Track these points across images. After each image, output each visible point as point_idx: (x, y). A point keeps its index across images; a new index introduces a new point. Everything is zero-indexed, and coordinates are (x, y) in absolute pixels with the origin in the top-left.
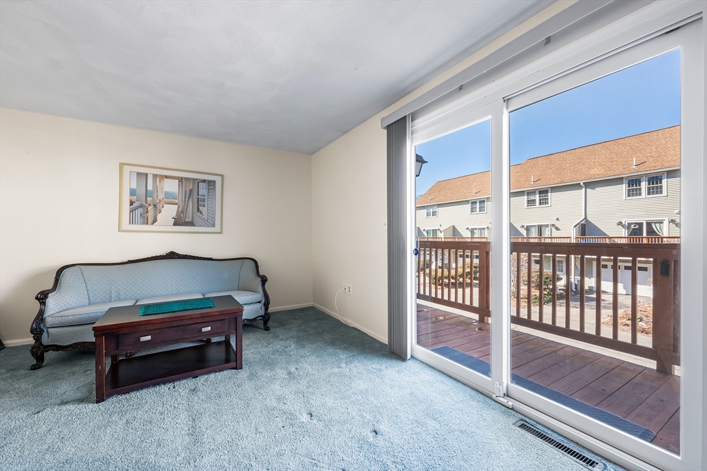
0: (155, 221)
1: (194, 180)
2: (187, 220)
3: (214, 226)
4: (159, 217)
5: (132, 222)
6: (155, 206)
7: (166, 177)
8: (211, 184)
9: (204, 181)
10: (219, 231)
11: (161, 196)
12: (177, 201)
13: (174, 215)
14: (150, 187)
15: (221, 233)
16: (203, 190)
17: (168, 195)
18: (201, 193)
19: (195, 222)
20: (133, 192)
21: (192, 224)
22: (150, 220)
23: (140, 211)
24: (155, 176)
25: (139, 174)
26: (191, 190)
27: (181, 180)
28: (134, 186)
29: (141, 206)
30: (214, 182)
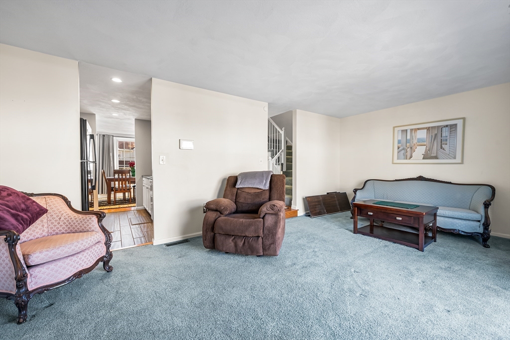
0: (411, 157)
1: (438, 127)
2: (432, 155)
3: (455, 158)
4: (414, 154)
5: (398, 158)
6: (411, 148)
7: (419, 129)
8: (453, 127)
9: (447, 126)
10: (460, 162)
11: (415, 141)
12: (425, 143)
13: (423, 153)
14: (409, 137)
15: (462, 163)
16: (446, 132)
17: (419, 140)
18: (444, 135)
19: (439, 156)
20: (399, 142)
21: (436, 158)
22: (408, 157)
23: (403, 151)
24: (411, 130)
25: (402, 131)
26: (436, 135)
27: (428, 129)
28: (400, 138)
29: (403, 149)
30: (456, 125)
